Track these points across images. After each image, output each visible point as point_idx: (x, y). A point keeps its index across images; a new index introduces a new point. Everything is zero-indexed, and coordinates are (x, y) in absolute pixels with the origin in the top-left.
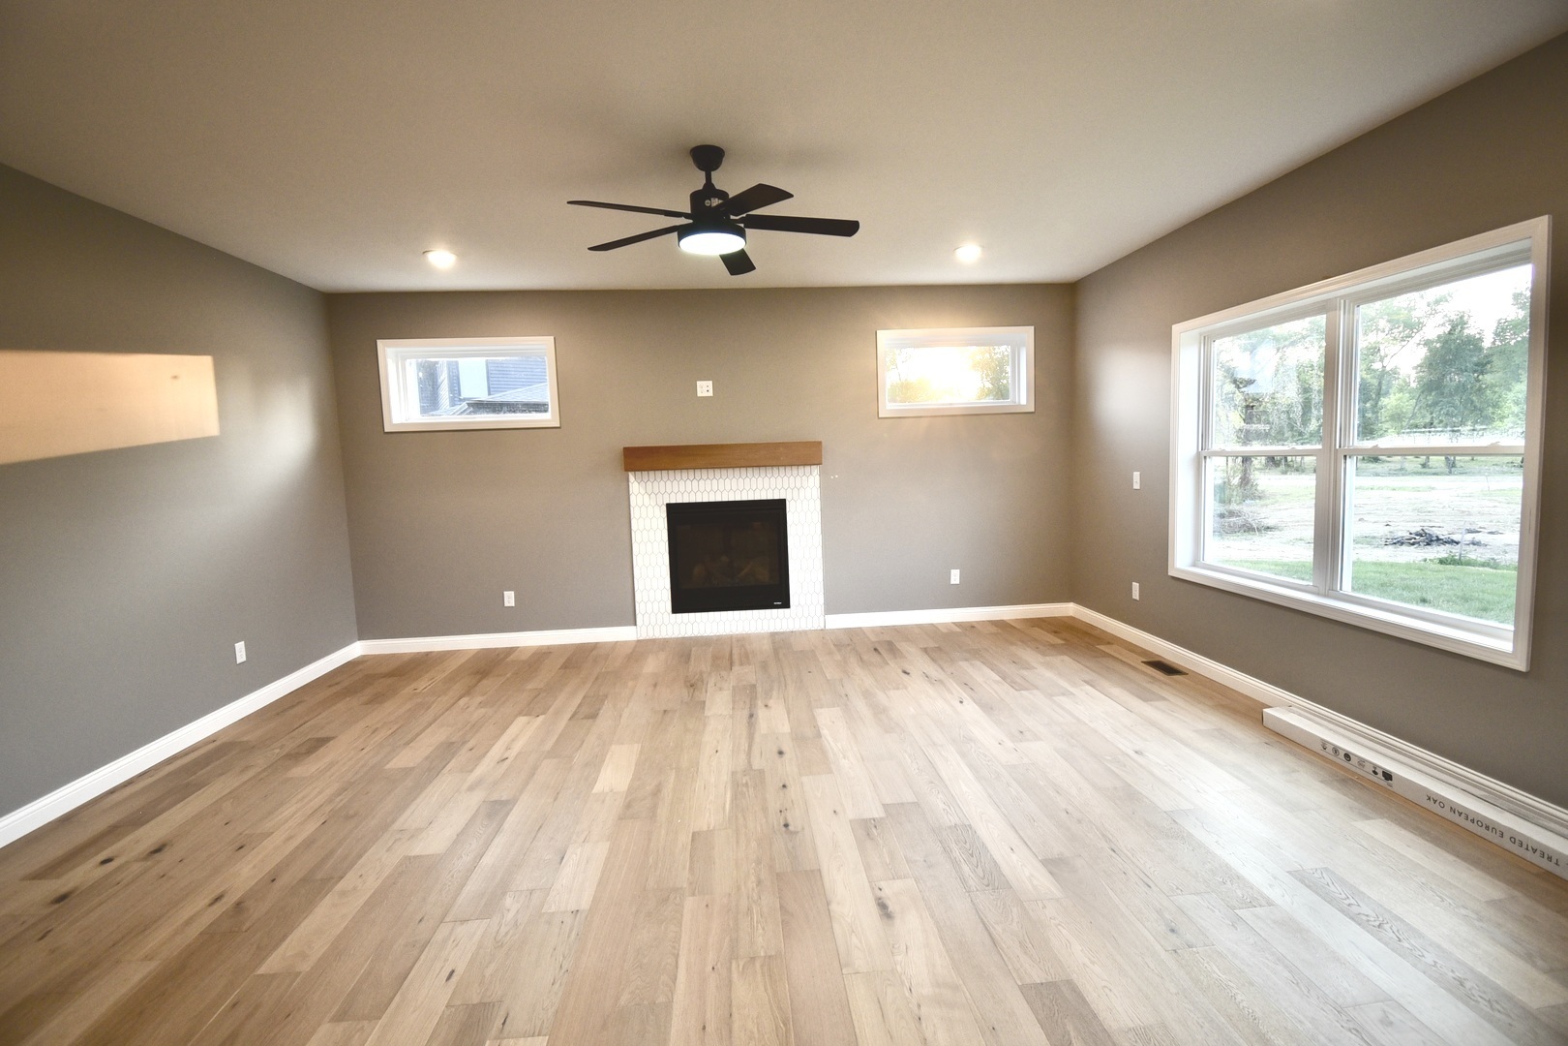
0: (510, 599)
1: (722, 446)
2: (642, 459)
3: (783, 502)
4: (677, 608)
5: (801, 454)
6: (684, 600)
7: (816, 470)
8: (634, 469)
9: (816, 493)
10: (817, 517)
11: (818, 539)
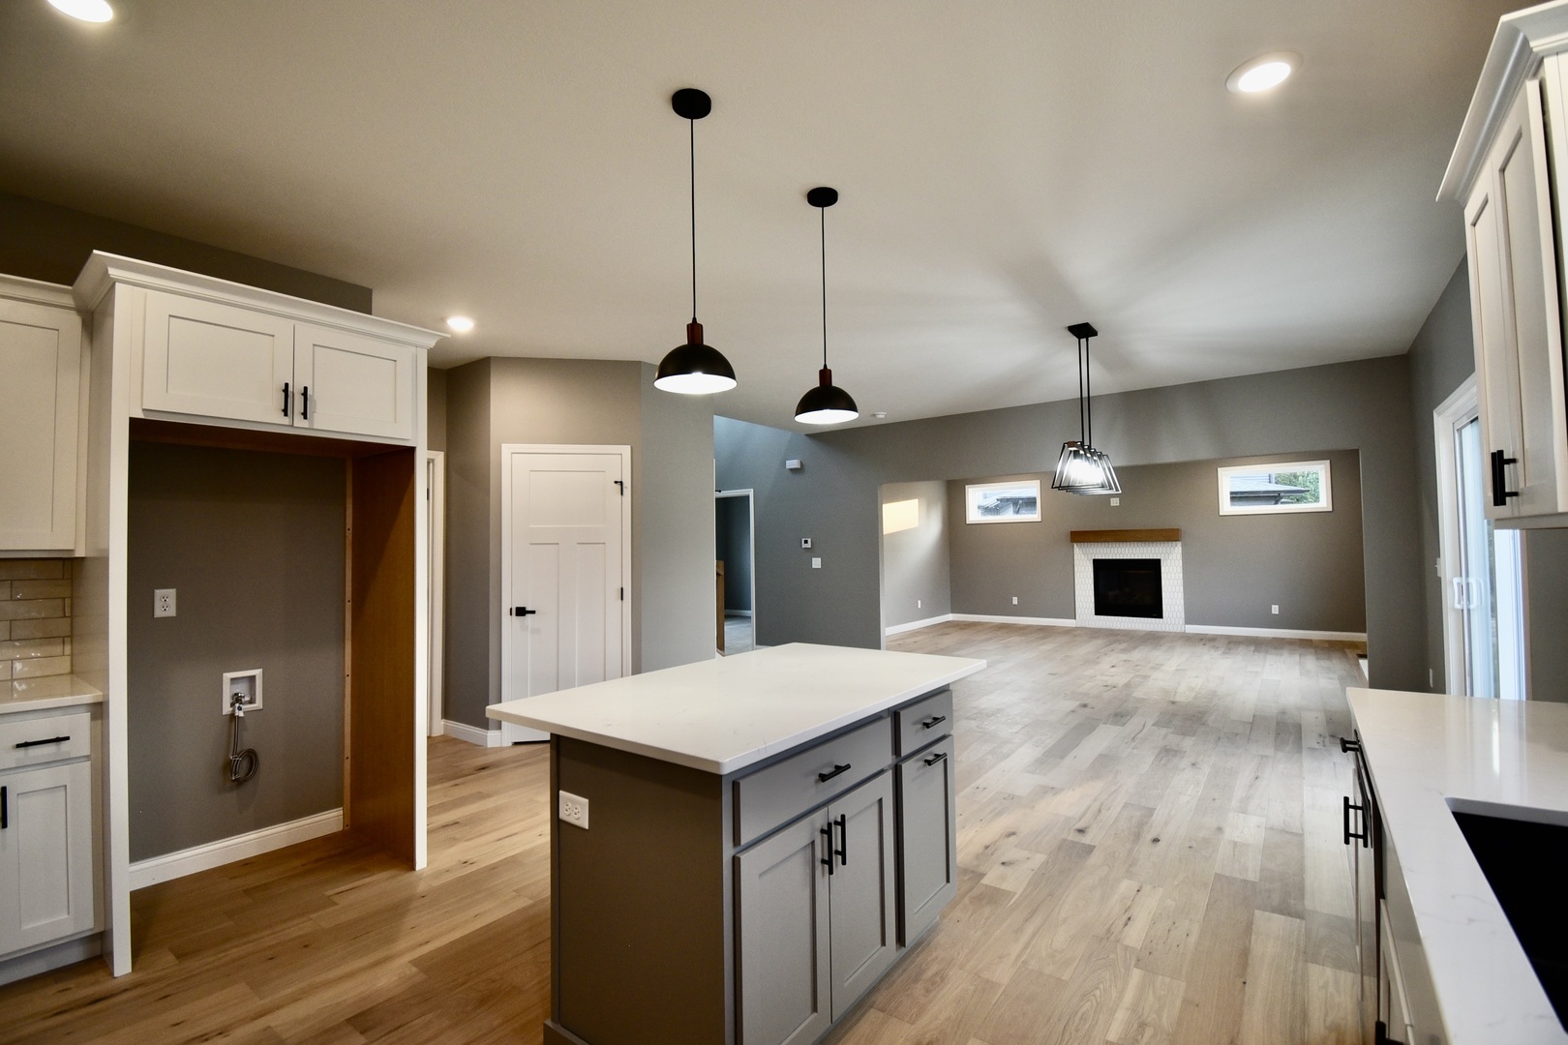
0: (1015, 601)
1: (1127, 531)
2: (1080, 537)
3: (1159, 560)
4: (1097, 613)
5: (1170, 535)
6: (1101, 609)
7: (1179, 544)
8: (1077, 542)
9: (1180, 556)
10: (1180, 569)
11: (1180, 582)
